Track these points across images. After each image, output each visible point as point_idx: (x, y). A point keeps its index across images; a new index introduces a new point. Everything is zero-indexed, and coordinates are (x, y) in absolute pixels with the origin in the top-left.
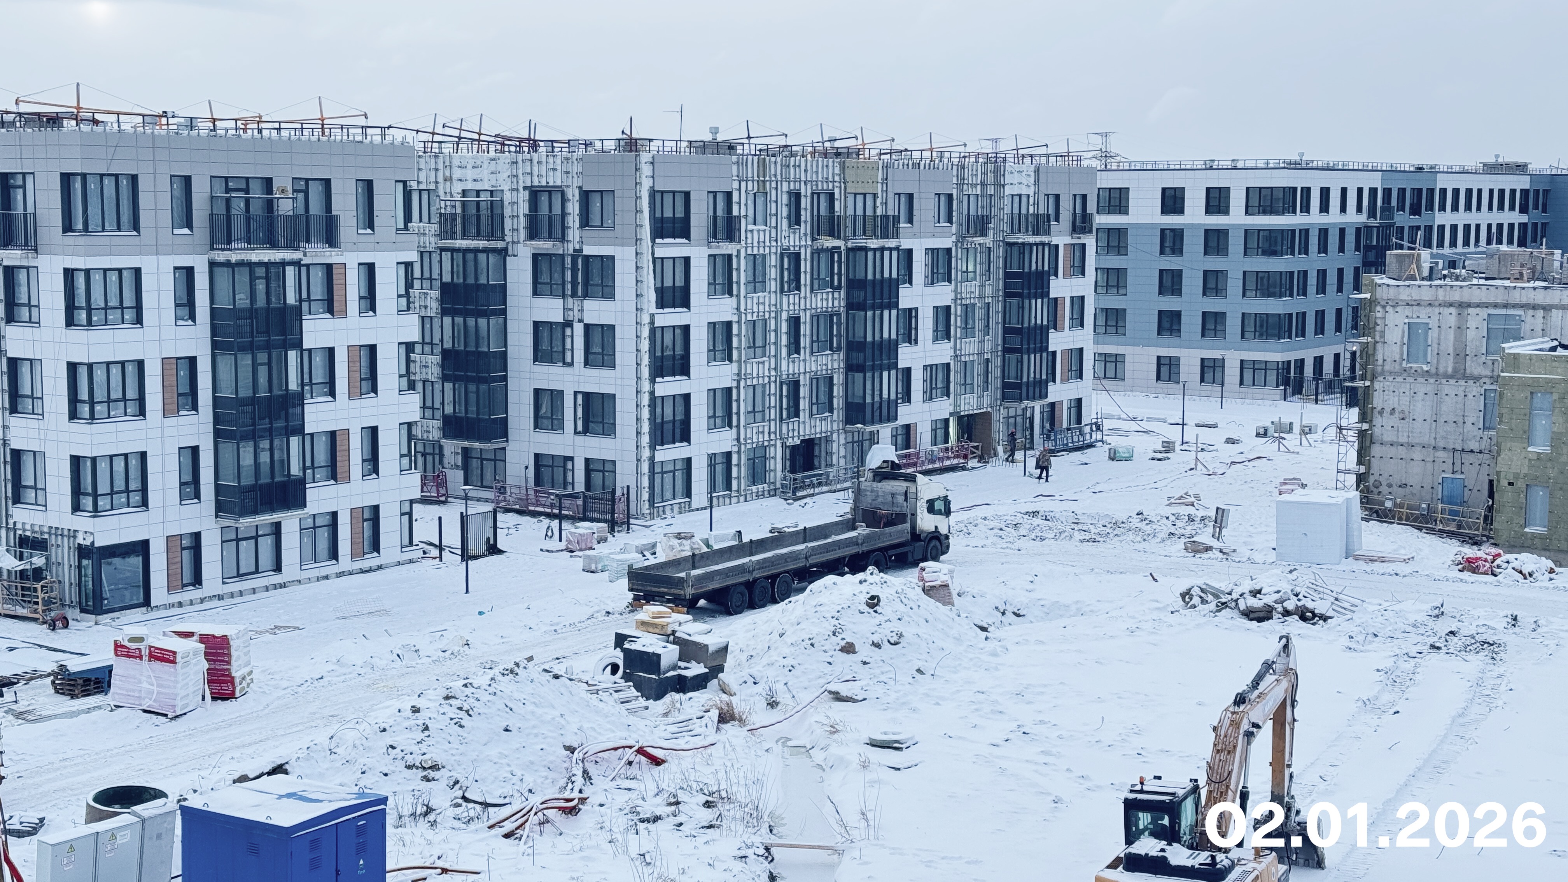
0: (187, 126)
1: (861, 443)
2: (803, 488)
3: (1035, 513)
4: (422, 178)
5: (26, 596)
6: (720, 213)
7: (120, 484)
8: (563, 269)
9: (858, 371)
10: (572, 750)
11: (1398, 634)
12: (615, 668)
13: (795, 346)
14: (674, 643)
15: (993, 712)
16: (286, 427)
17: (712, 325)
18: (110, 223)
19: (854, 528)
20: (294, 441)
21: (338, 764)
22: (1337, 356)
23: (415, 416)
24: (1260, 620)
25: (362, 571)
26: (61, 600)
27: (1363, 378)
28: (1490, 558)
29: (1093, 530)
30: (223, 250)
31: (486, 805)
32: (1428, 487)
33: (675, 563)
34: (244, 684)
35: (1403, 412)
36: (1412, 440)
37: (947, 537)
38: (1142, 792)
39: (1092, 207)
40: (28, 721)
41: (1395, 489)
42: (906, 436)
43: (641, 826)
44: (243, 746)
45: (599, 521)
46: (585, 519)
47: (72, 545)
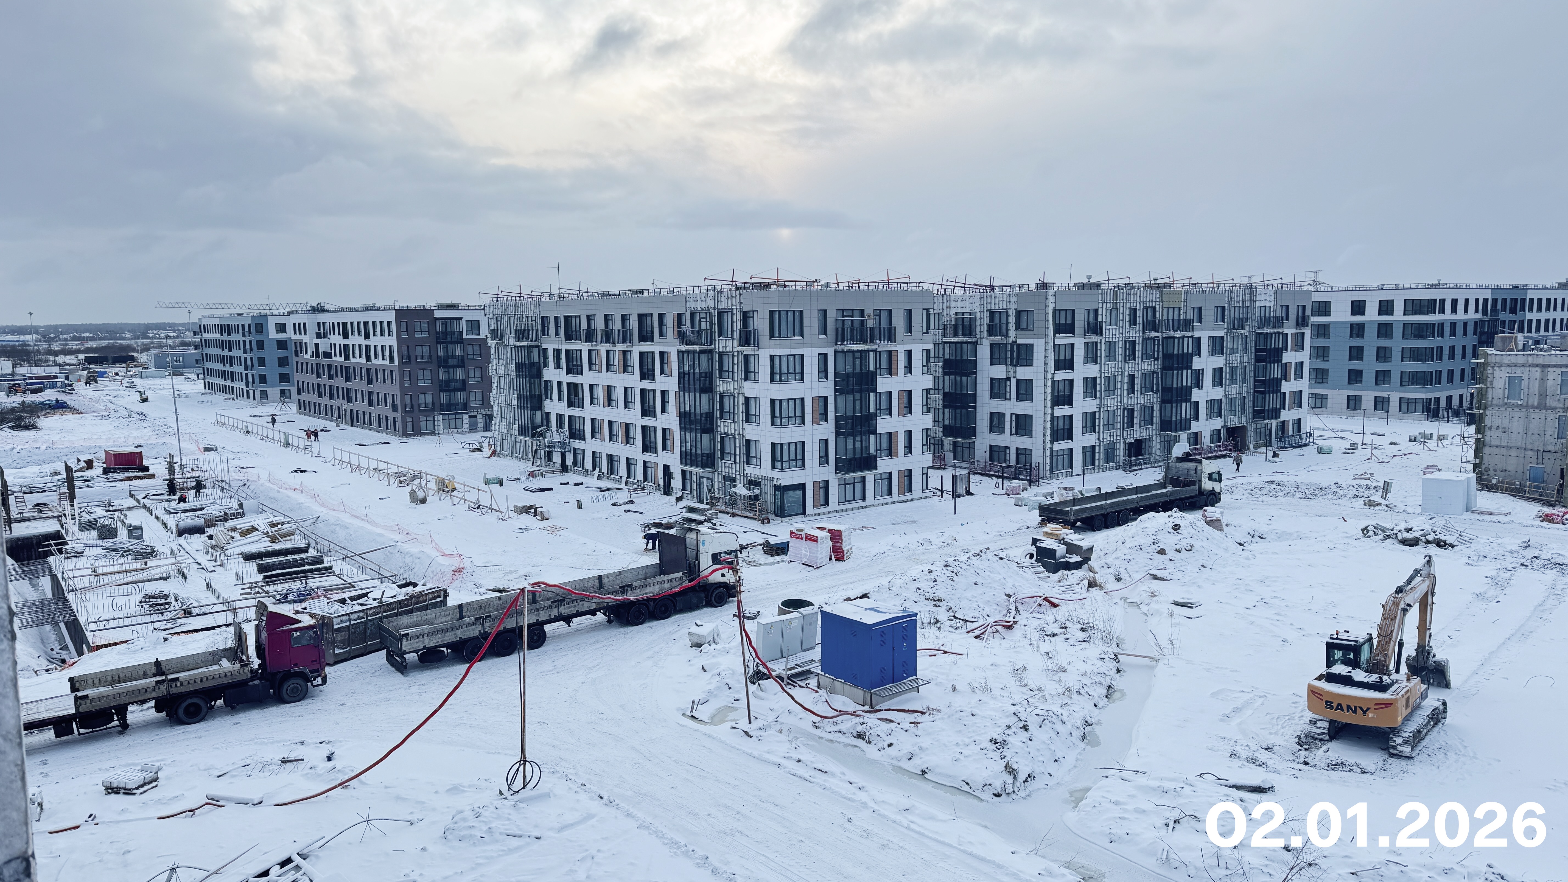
0: (826, 286)
1: (1169, 442)
2: (1135, 465)
3: (1272, 482)
4: (936, 307)
5: (752, 508)
6: (1091, 320)
7: (793, 457)
8: (1006, 351)
9: (1168, 403)
10: (1010, 596)
11: (1500, 557)
12: (1032, 556)
13: (1132, 390)
14: (1063, 544)
15: (1246, 590)
16: (869, 430)
17: (1086, 379)
18: (790, 334)
19: (1165, 488)
20: (872, 437)
21: (892, 595)
22: (1461, 396)
23: (930, 425)
24: (1411, 546)
25: (903, 502)
26: (766, 510)
27: (1479, 408)
28: (1561, 514)
29: (1307, 492)
30: (841, 345)
31: (965, 621)
32: (1520, 471)
33: (1064, 503)
34: (849, 553)
35: (1504, 428)
36: (1510, 444)
37: (1219, 494)
38: (1337, 639)
39: (1308, 312)
40: (752, 566)
41: (1498, 473)
42: (1195, 438)
43: (1046, 638)
44: (848, 583)
45: (1023, 480)
46: (1016, 478)
47: (771, 485)
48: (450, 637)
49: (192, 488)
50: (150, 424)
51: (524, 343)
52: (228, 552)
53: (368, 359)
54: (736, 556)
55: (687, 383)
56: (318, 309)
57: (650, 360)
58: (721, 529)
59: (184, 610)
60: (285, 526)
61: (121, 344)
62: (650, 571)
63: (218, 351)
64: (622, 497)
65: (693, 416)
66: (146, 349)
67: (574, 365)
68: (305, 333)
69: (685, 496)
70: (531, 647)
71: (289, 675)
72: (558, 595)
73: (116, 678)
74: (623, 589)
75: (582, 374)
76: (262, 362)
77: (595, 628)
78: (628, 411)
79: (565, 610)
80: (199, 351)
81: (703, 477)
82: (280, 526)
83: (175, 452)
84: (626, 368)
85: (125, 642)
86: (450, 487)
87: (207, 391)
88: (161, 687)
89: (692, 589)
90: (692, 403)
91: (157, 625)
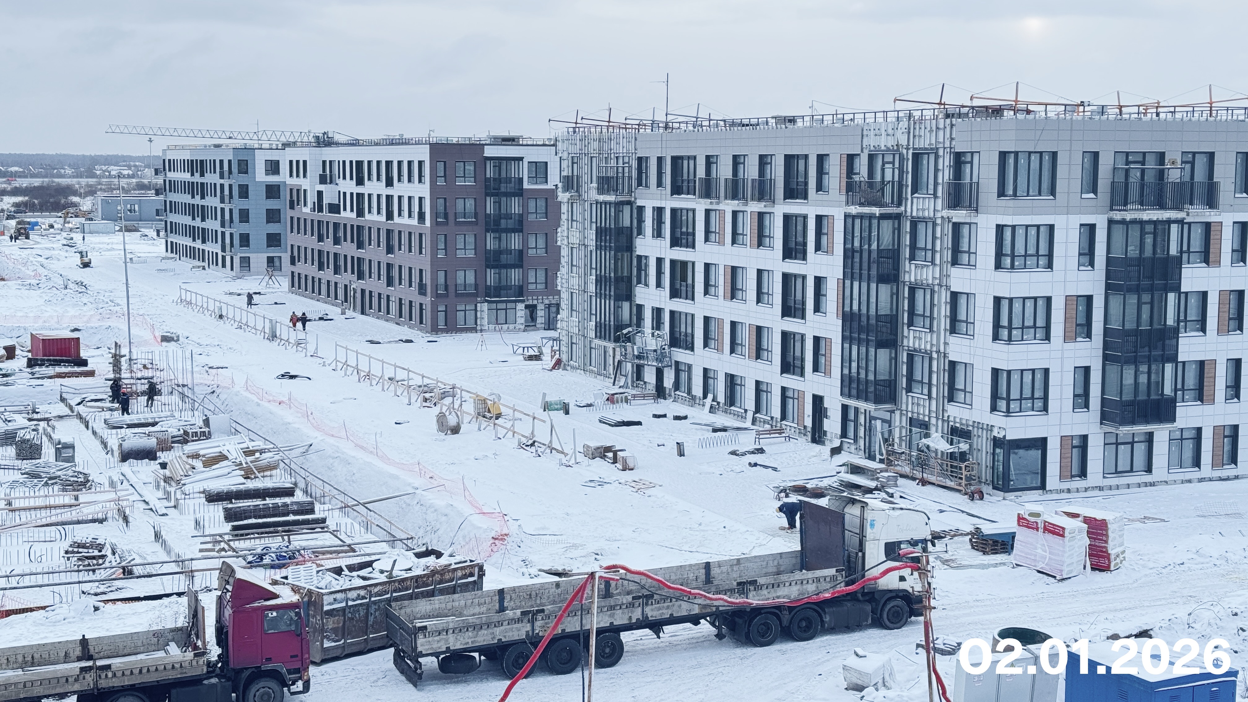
0: (1099, 112)
5: (954, 473)
7: (1027, 393)
16: (1163, 355)
18: (1033, 190)
20: (1169, 367)
25: (1221, 479)
26: (979, 478)
30: (1120, 210)
34: (1118, 560)
40: (952, 567)
44: (1116, 610)
47: (989, 437)
48: (485, 638)
49: (143, 393)
50: (92, 300)
51: (611, 198)
52: (187, 489)
53: (390, 216)
54: (925, 550)
55: (857, 266)
56: (324, 141)
57: (800, 228)
58: (903, 504)
59: (124, 568)
60: (264, 456)
61: (59, 184)
62: (786, 563)
63: (186, 198)
64: (747, 441)
65: (864, 319)
66: (91, 192)
67: (682, 233)
68: (305, 176)
69: (845, 446)
70: (600, 665)
71: (259, 674)
72: (643, 587)
73: (29, 659)
74: (743, 587)
75: (693, 247)
76: (244, 216)
77: (696, 644)
78: (761, 308)
79: (653, 612)
80: (161, 197)
81: (876, 419)
82: (257, 455)
83: (124, 342)
84: (761, 240)
85: (43, 608)
86: (494, 412)
87: (169, 255)
88: (87, 676)
89: (851, 597)
90: (864, 298)
91: (86, 587)
